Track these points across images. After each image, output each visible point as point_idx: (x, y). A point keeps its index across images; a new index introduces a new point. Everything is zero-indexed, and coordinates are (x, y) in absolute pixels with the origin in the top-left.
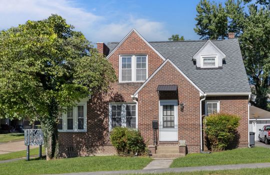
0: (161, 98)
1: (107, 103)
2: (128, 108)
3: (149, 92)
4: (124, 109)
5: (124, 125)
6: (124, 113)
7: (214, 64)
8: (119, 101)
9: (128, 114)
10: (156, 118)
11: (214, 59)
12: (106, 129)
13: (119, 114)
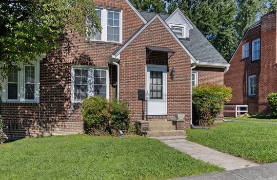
0: (148, 62)
1: (69, 64)
2: (96, 73)
3: (134, 53)
4: (91, 73)
5: (91, 94)
6: (91, 79)
7: (181, 34)
8: (86, 64)
9: (97, 80)
10: (142, 87)
11: (181, 30)
12: (68, 99)
13: (85, 80)
